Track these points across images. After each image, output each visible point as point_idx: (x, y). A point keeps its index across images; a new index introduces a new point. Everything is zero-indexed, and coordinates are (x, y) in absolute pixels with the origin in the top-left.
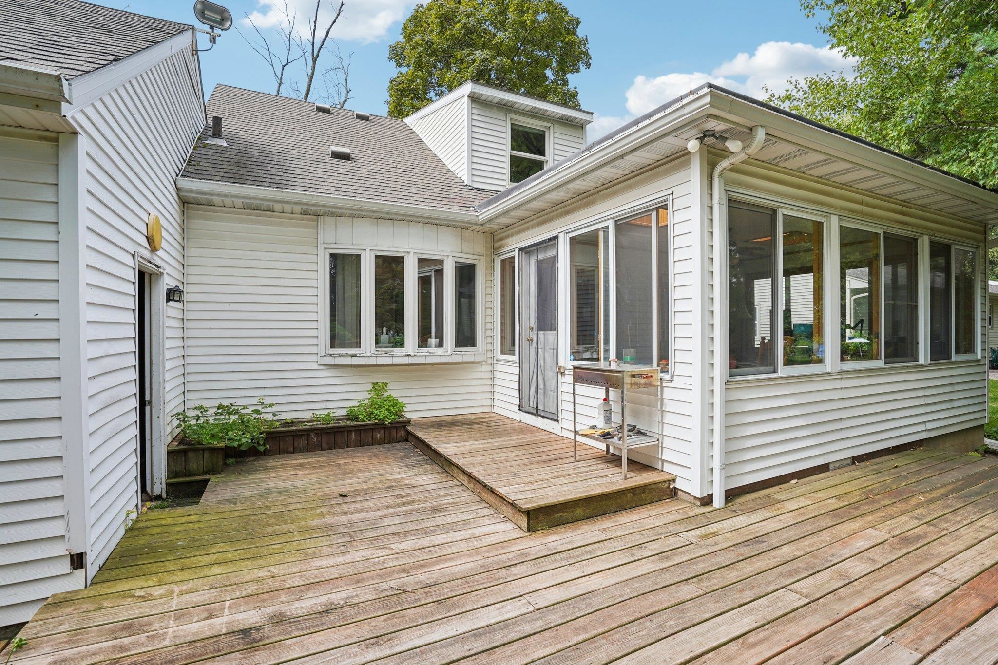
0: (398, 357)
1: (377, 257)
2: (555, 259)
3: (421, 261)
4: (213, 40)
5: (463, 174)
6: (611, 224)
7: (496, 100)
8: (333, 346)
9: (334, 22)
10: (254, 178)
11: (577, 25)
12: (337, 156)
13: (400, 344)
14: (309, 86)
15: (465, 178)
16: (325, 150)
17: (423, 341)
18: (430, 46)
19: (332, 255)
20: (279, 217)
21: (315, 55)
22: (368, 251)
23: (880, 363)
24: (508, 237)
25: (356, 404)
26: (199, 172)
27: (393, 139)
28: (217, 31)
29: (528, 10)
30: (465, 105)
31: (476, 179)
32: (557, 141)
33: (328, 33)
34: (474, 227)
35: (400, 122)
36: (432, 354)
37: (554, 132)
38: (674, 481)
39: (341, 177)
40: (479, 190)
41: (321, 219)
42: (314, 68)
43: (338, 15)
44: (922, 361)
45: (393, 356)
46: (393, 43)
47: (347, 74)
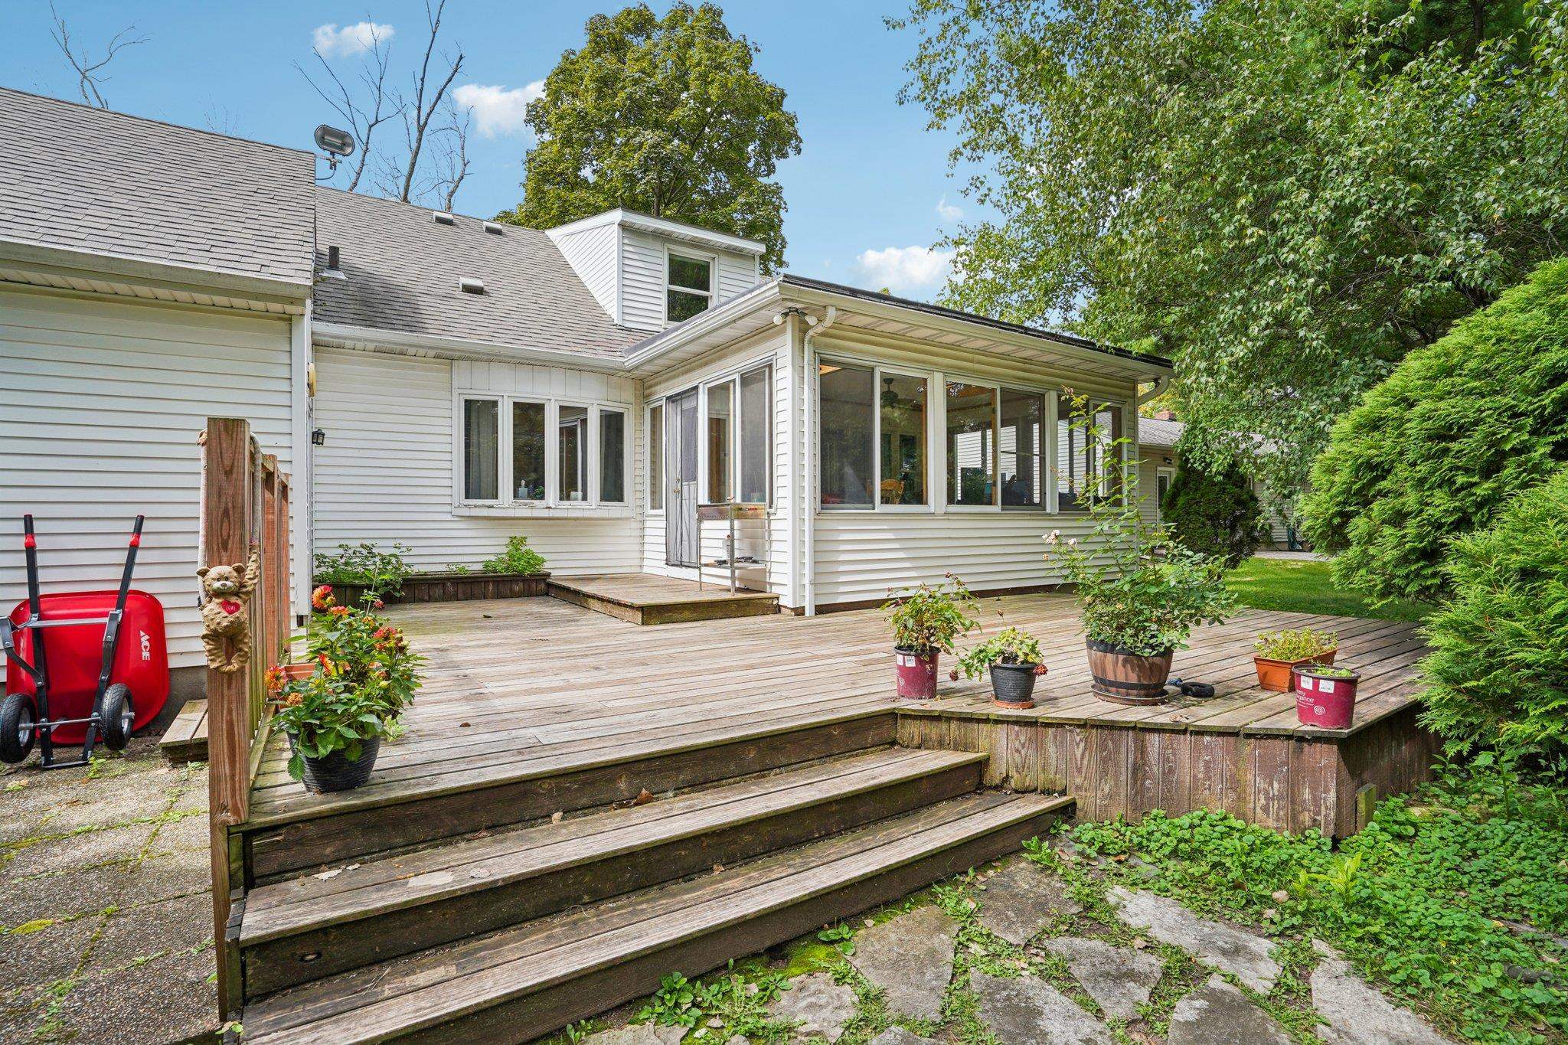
0: (537, 509)
1: (515, 404)
2: (696, 409)
3: (563, 409)
4: (333, 166)
5: (613, 310)
6: (737, 377)
7: (650, 229)
8: (467, 497)
9: (450, 80)
10: (385, 320)
11: (783, 98)
12: (469, 289)
13: (541, 496)
14: (413, 165)
15: (614, 316)
16: (453, 280)
17: (565, 494)
18: (583, 118)
19: (466, 401)
20: (410, 361)
21: (422, 123)
22: (506, 398)
23: (997, 508)
24: (656, 384)
25: (493, 558)
26: (328, 313)
27: (532, 261)
28: (338, 157)
29: (713, 81)
30: (615, 234)
31: (627, 317)
32: (722, 274)
33: (440, 94)
34: (621, 373)
35: (541, 235)
36: (574, 508)
37: (719, 264)
38: (778, 598)
39: (477, 317)
40: (629, 330)
41: (455, 363)
42: (419, 140)
43: (456, 71)
44: (1048, 510)
45: (532, 508)
46: (531, 101)
47: (463, 138)
